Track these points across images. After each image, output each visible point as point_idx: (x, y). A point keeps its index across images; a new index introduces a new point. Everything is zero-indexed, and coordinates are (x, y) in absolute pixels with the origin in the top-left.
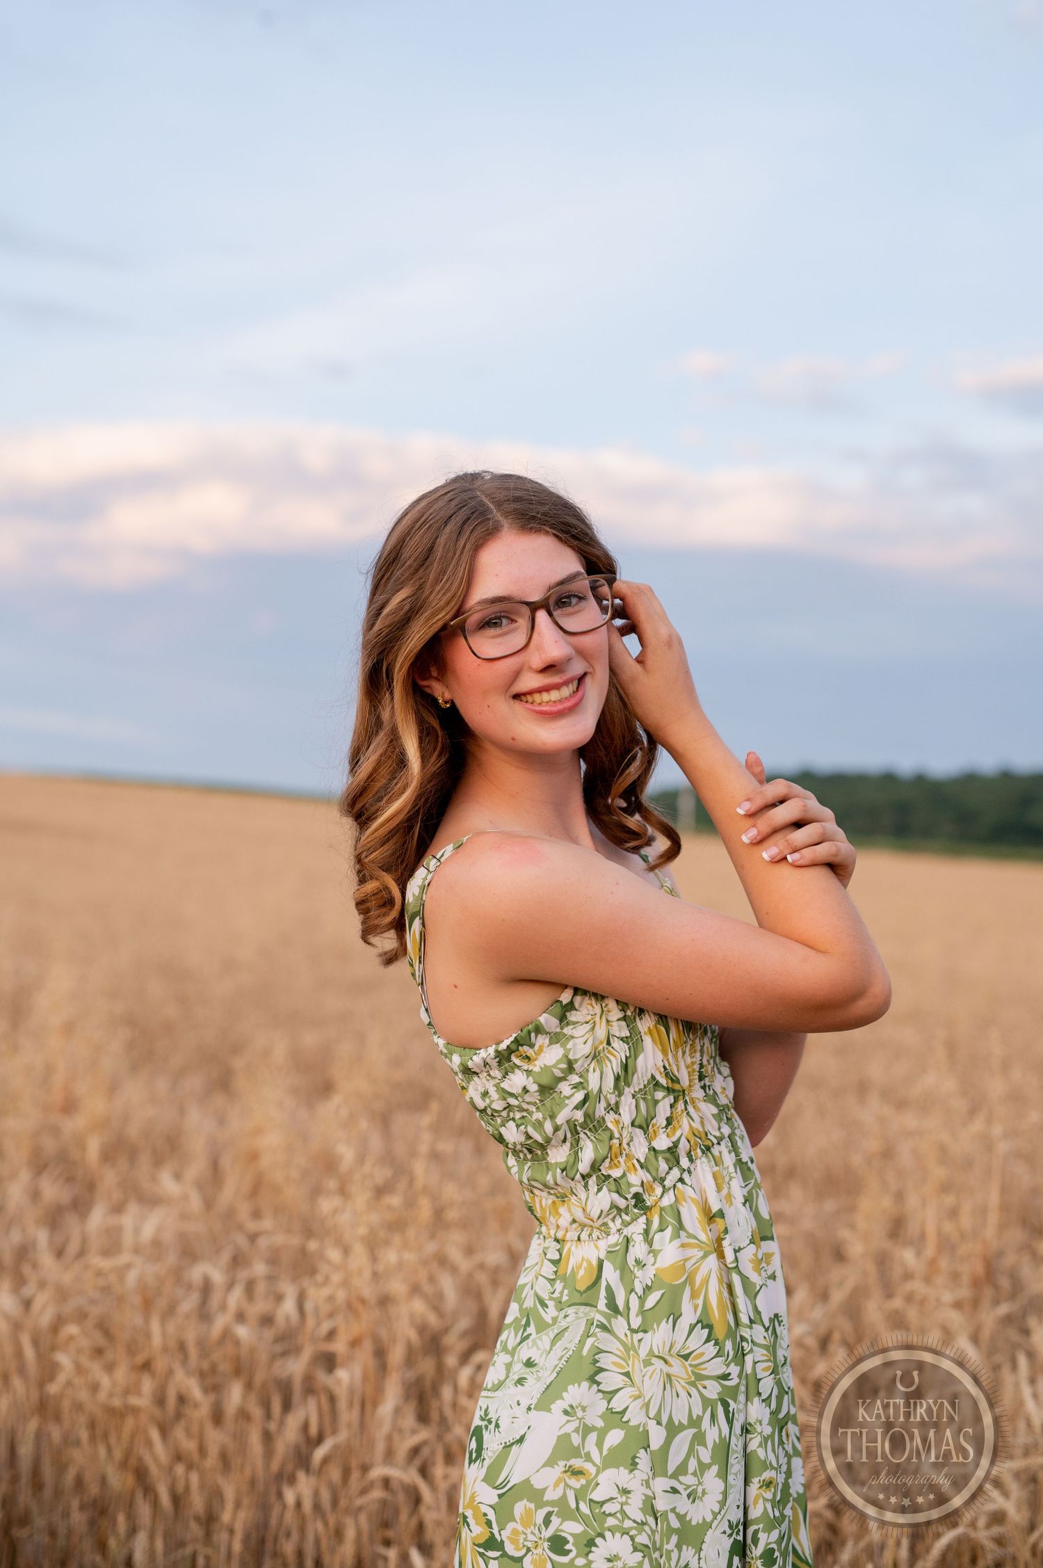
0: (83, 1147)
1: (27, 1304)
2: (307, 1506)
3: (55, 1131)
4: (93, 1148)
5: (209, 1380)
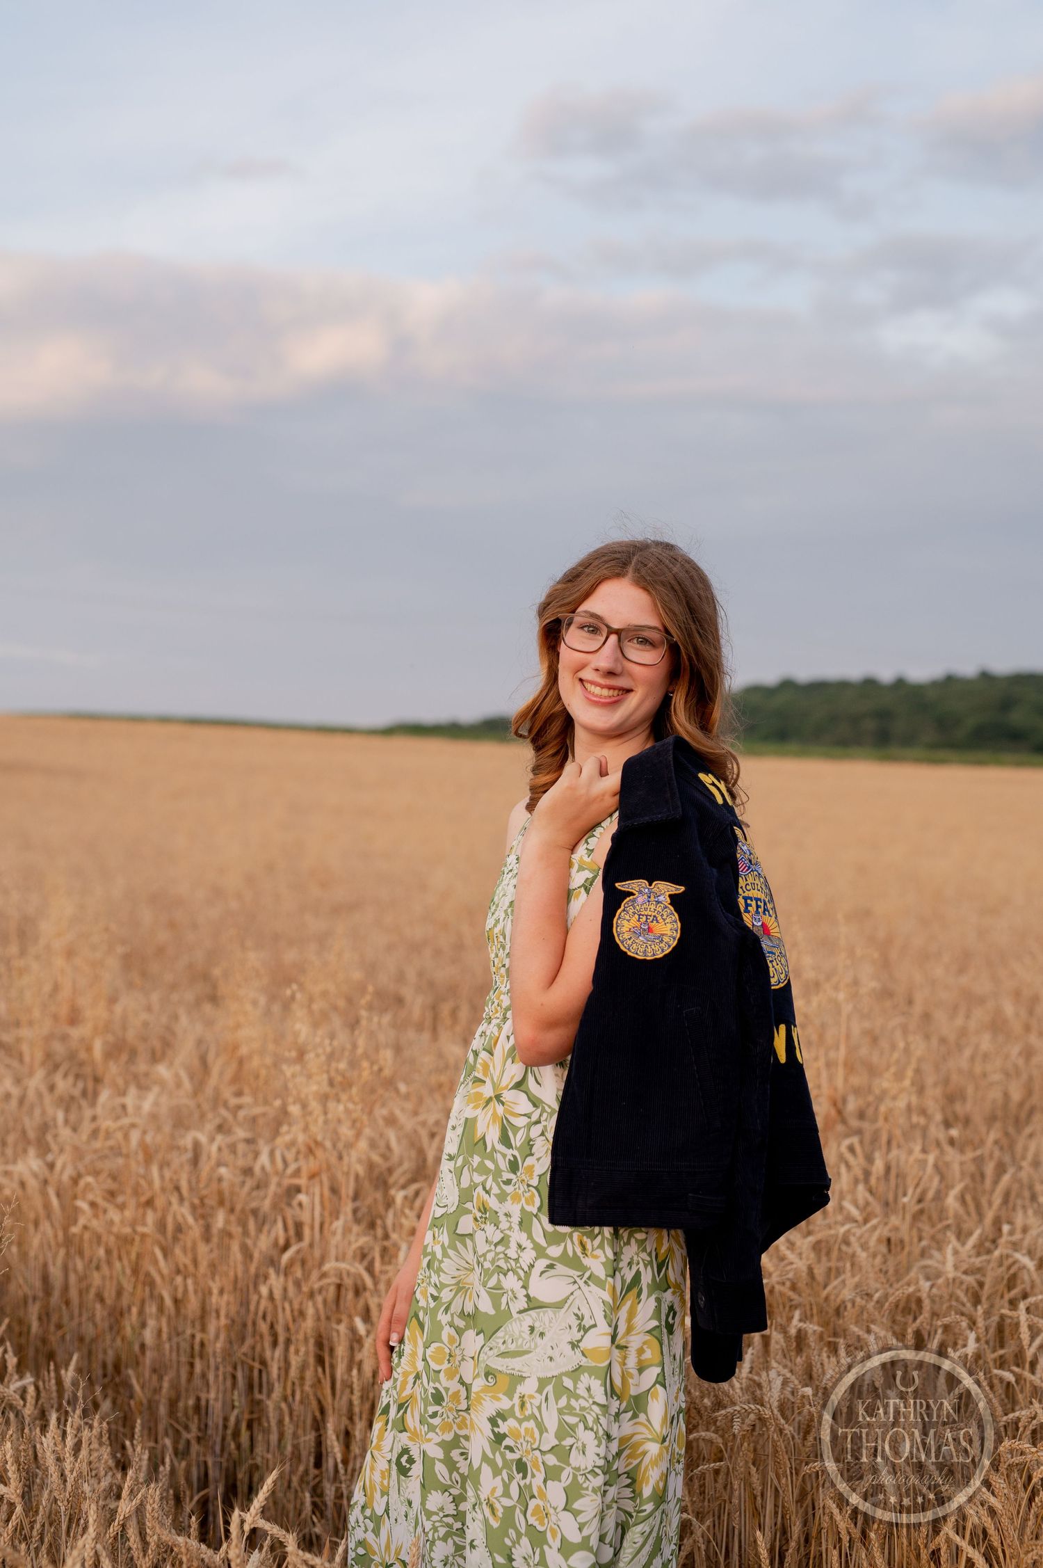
0: (89, 1049)
1: (51, 1166)
2: (278, 1294)
3: (64, 1038)
4: (98, 1047)
5: (200, 1211)
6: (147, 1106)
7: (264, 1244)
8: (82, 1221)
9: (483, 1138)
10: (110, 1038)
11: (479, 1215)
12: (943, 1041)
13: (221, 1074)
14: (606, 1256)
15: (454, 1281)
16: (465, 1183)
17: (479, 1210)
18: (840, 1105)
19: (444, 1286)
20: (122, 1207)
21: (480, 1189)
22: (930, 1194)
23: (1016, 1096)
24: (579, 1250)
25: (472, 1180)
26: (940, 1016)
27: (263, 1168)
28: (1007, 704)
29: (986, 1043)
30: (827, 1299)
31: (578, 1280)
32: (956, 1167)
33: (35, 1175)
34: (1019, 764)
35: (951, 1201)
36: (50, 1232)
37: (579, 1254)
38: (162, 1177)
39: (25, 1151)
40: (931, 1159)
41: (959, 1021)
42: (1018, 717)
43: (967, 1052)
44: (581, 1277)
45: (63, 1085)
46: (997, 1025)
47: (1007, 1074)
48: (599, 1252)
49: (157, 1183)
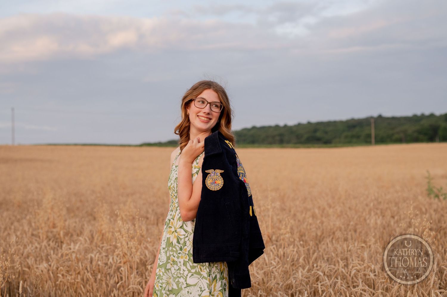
0: (59, 234)
1: (50, 266)
2: (116, 295)
3: (52, 232)
4: (62, 233)
5: (93, 274)
6: (77, 247)
7: (112, 282)
8: (59, 280)
9: (172, 242)
10: (65, 231)
11: (172, 263)
12: (299, 221)
13: (97, 239)
14: (207, 271)
15: (166, 282)
16: (168, 255)
17: (172, 262)
18: (270, 237)
19: (163, 283)
20: (71, 275)
21: (172, 256)
22: (295, 259)
23: (319, 234)
24: (200, 270)
25: (170, 254)
26: (298, 214)
27: (111, 263)
28: (315, 131)
29: (311, 220)
30: (268, 287)
31: (200, 278)
32: (302, 252)
33: (46, 268)
34: (319, 147)
35: (301, 260)
36: (51, 284)
37: (200, 271)
38: (82, 266)
39: (42, 262)
40: (295, 250)
41: (304, 215)
42: (318, 134)
43: (306, 223)
44: (201, 277)
45: (52, 244)
46: (314, 216)
47: (317, 229)
48: (205, 270)
49: (81, 267)
